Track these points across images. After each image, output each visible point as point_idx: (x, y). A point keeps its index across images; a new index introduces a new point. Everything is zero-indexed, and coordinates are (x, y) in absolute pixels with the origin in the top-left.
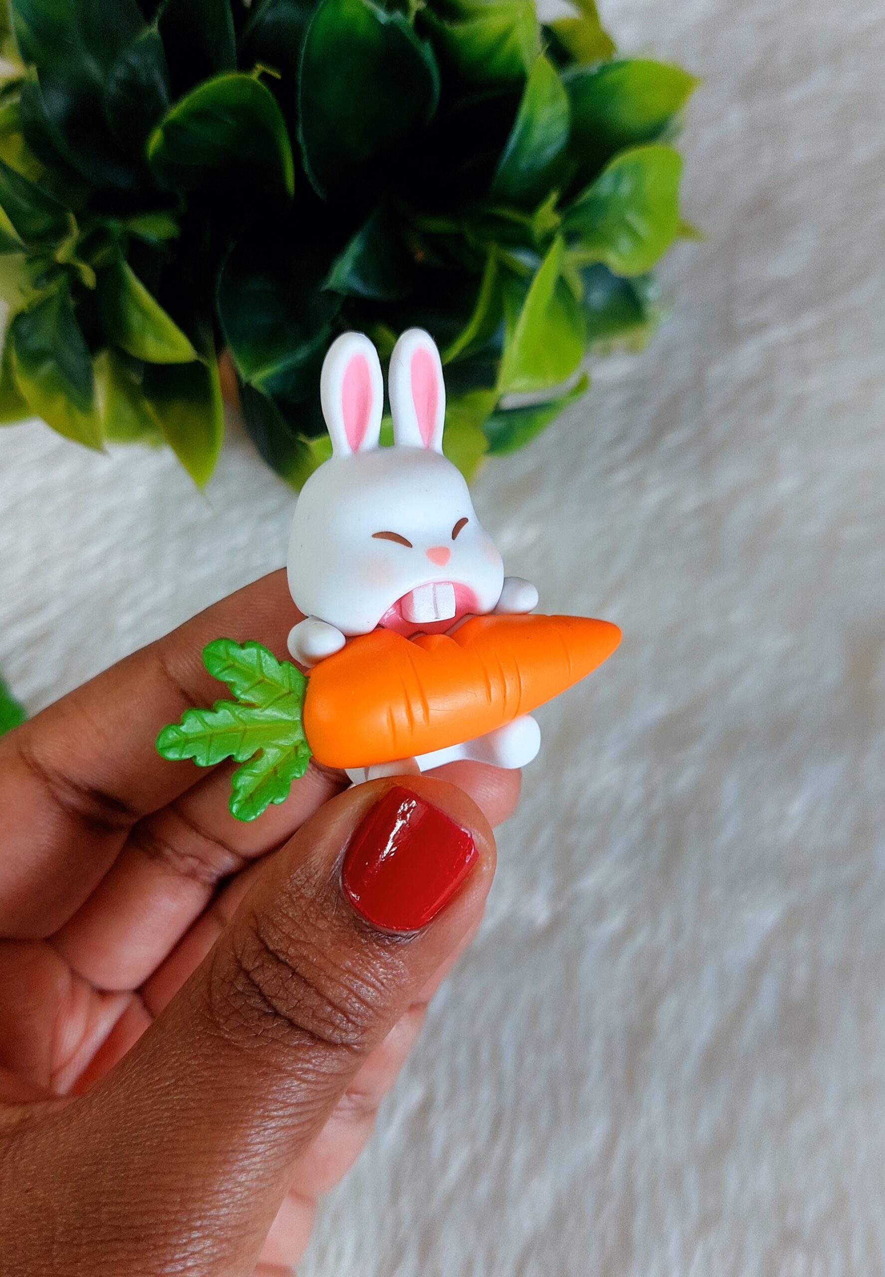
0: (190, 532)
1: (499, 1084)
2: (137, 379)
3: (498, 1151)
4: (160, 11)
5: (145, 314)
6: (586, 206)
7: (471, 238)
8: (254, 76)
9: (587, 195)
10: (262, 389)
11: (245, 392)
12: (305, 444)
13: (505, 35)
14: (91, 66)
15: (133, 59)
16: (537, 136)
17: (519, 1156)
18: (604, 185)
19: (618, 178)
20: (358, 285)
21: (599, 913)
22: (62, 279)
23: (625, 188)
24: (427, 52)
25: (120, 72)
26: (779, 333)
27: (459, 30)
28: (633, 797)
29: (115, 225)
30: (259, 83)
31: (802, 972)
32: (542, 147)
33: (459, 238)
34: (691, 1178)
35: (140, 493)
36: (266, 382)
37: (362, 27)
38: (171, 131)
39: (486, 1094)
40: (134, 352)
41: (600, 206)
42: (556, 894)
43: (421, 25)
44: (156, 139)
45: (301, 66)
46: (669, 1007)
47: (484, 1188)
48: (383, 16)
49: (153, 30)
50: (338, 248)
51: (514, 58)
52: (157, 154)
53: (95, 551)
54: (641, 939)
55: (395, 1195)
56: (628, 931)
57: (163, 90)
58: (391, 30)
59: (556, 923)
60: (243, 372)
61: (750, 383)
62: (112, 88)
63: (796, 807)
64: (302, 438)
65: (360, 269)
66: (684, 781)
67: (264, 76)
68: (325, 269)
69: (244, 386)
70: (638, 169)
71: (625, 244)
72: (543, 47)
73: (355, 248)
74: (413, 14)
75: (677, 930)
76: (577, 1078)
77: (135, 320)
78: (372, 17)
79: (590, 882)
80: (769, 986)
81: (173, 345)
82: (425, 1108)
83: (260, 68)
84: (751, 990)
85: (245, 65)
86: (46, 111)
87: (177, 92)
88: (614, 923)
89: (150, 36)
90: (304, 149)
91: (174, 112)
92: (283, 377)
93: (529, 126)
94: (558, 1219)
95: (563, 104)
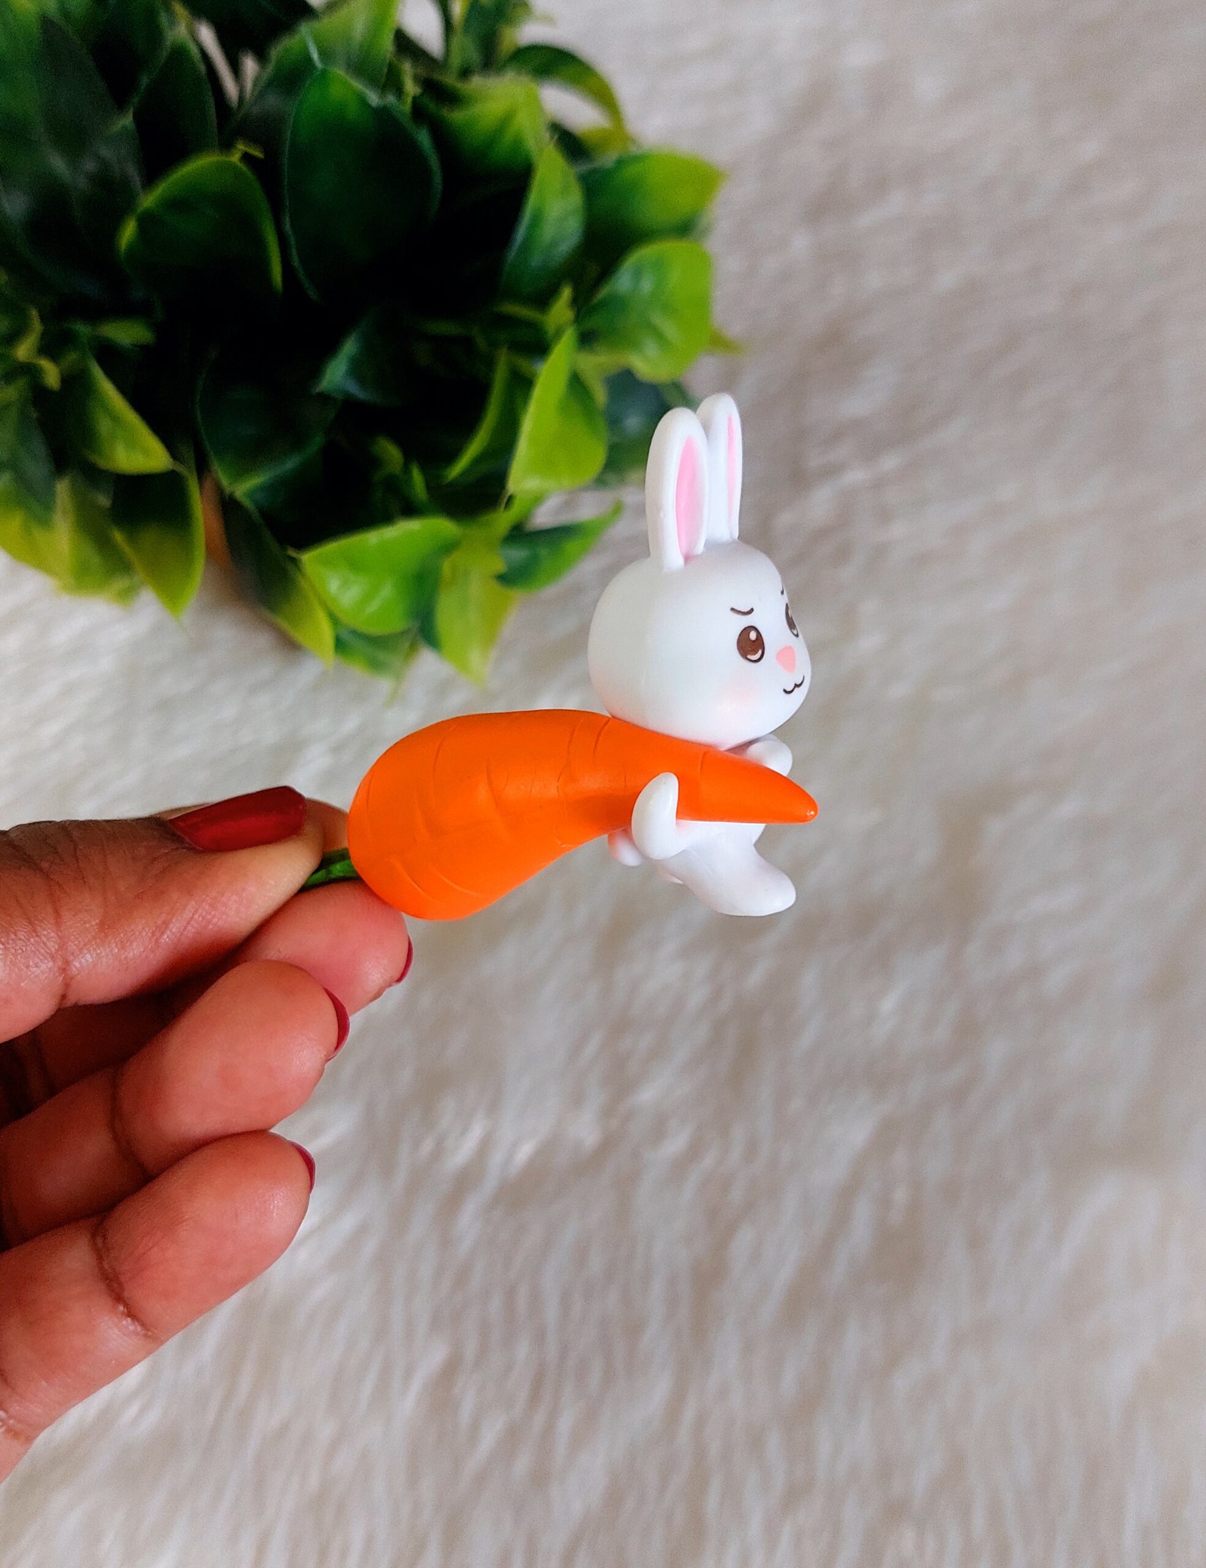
0: (166, 707)
1: (540, 1338)
2: (104, 500)
3: (539, 1419)
4: (136, 100)
5: (116, 419)
6: (604, 304)
7: (481, 342)
8: (235, 158)
9: (603, 292)
10: (247, 503)
11: (228, 506)
12: (294, 558)
13: (507, 119)
14: (58, 164)
15: (106, 152)
16: (548, 232)
17: (565, 1423)
18: (622, 281)
19: (638, 274)
20: (354, 389)
21: (658, 1132)
22: (21, 383)
23: (647, 286)
24: (423, 138)
25: (90, 166)
26: (856, 476)
27: (457, 117)
28: (697, 998)
29: (82, 329)
30: (240, 165)
31: (901, 1195)
32: (554, 244)
33: (467, 342)
34: (774, 1442)
35: (106, 664)
36: (250, 494)
37: (353, 111)
38: (147, 222)
39: (523, 1349)
40: (103, 464)
41: (618, 304)
42: (607, 1112)
43: (419, 112)
44: (128, 232)
45: (287, 149)
46: (743, 1240)
47: (522, 1464)
48: (374, 98)
49: (127, 121)
50: (330, 348)
51: (518, 144)
52: (131, 249)
53: (52, 729)
54: (708, 1160)
55: (413, 1478)
56: (694, 1152)
57: (136, 180)
58: (383, 115)
59: (607, 1146)
60: (225, 481)
61: (822, 534)
62: (82, 183)
63: (888, 1004)
64: (292, 552)
65: (356, 369)
66: (756, 978)
67: (246, 157)
68: (316, 371)
69: (227, 499)
70: (659, 266)
71: (651, 348)
72: (552, 138)
73: (350, 347)
74: (409, 100)
75: (751, 1149)
76: (634, 1329)
77: (104, 425)
78: (363, 101)
79: (648, 1095)
80: (863, 1213)
81: (146, 452)
82: (450, 1370)
83: (241, 147)
84: (842, 1219)
85: (227, 146)
86: (8, 211)
87: (151, 178)
88: (675, 1145)
89: (124, 127)
90: (292, 240)
91: (148, 200)
92: (270, 488)
93: (537, 219)
94: (614, 1498)
95: (575, 198)
